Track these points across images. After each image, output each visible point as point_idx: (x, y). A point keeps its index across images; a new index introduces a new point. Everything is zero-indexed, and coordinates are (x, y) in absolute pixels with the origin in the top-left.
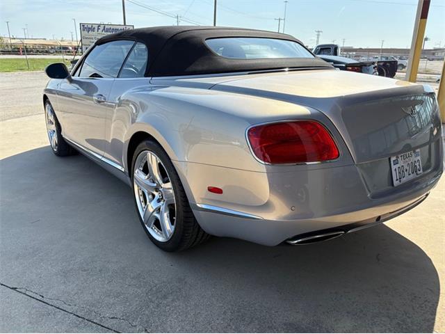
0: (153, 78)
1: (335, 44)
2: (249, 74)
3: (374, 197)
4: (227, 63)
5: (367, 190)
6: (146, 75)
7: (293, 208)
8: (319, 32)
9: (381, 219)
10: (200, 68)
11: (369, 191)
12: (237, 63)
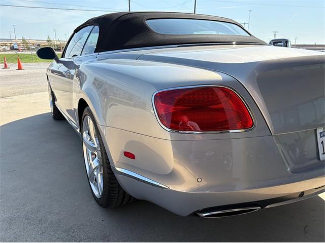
0: (100, 53)
1: (286, 38)
2: (178, 47)
3: (294, 171)
4: (160, 38)
5: (287, 165)
6: (95, 52)
7: (199, 180)
8: (276, 32)
9: (305, 195)
10: (135, 43)
11: (288, 164)
12: (169, 38)
